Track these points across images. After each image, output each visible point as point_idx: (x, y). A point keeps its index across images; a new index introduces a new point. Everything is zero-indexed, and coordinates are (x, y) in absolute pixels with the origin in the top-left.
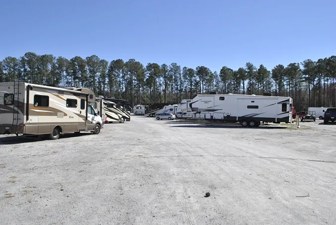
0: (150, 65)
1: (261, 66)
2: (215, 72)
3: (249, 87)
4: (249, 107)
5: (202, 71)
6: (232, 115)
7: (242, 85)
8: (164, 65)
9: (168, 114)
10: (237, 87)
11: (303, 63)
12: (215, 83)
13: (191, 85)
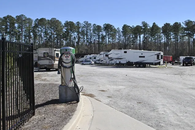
0: (68, 23)
1: (154, 23)
2: (118, 29)
3: (145, 40)
4: (140, 57)
5: (108, 27)
6: (131, 61)
7: (139, 38)
8: (78, 22)
9: (89, 61)
10: (134, 40)
11: (184, 23)
12: (117, 37)
13: (99, 38)
